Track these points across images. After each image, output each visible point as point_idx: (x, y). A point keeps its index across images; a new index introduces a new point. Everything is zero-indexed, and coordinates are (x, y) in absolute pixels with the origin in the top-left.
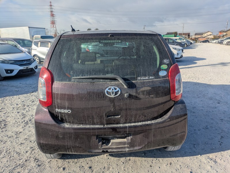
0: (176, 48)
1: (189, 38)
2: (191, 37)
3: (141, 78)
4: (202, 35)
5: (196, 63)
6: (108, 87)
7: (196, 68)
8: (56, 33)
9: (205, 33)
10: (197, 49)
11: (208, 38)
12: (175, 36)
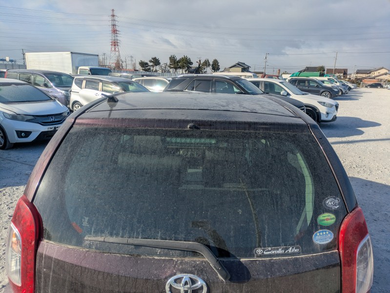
0: (324, 103)
1: (346, 78)
2: (348, 77)
3: (264, 250)
4: (370, 73)
5: (361, 133)
6: (175, 274)
7: (363, 143)
8: (118, 61)
9: (375, 71)
10: (361, 100)
11: (381, 80)
12: (322, 75)
